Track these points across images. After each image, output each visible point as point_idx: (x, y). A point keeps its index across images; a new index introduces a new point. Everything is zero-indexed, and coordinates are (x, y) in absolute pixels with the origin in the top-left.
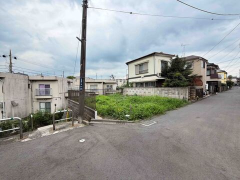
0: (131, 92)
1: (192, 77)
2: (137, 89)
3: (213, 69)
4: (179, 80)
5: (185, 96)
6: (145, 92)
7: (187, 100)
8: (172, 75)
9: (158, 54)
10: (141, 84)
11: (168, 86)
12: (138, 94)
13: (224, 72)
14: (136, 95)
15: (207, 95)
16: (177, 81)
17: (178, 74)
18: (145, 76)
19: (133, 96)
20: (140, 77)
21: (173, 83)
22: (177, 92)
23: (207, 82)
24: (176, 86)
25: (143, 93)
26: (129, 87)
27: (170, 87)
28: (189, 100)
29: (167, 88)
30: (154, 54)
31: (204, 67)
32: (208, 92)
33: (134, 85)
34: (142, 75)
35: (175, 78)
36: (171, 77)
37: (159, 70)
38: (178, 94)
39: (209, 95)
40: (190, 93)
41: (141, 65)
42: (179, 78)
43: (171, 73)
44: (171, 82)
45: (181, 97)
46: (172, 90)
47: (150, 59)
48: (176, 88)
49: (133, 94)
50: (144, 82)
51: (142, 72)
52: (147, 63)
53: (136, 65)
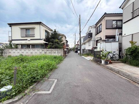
0: (15, 53)
2: (23, 50)
3: (67, 42)
4: (58, 44)
5: (62, 54)
6: (32, 53)
7: (63, 56)
9: (42, 24)
10: (28, 46)
11: (50, 48)
17: (57, 40)
18: (31, 40)
22: (57, 52)
24: (56, 48)
25: (29, 54)
34: (29, 39)
35: (56, 42)
36: (52, 42)
37: (43, 36)
41: (27, 29)
43: (52, 40)
44: (53, 45)
50: (31, 44)
51: (28, 35)
52: (34, 28)
53: (21, 29)
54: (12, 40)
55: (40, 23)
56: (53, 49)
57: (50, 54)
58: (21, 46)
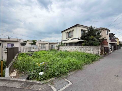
1: (101, 39)
2: (67, 47)
3: (112, 36)
4: (93, 41)
5: (98, 52)
7: (99, 55)
8: (88, 38)
9: (79, 26)
10: (69, 44)
11: (85, 45)
12: (67, 50)
13: (117, 38)
14: (66, 51)
15: (110, 51)
16: (92, 42)
17: (92, 37)
18: (71, 39)
19: (64, 51)
20: (69, 40)
21: (89, 43)
22: (92, 49)
23: (110, 44)
24: (91, 45)
25: (70, 50)
26: (62, 46)
27: (87, 46)
28: (100, 55)
29: (85, 47)
30: (76, 26)
31: (108, 34)
32: (111, 49)
33: (65, 45)
34: (70, 39)
35: (91, 40)
36: (88, 39)
37: (80, 35)
38: (93, 51)
39: (111, 51)
40: (101, 50)
41: (69, 33)
42: (93, 40)
43: (88, 37)
45: (95, 53)
46: (88, 48)
47: (75, 29)
48: (91, 47)
49: (64, 50)
50: (71, 43)
51: (70, 36)
52: (73, 31)
53: (66, 33)
54: (62, 41)
55: (77, 25)
56: (87, 47)
57: (85, 51)
58: (66, 44)
